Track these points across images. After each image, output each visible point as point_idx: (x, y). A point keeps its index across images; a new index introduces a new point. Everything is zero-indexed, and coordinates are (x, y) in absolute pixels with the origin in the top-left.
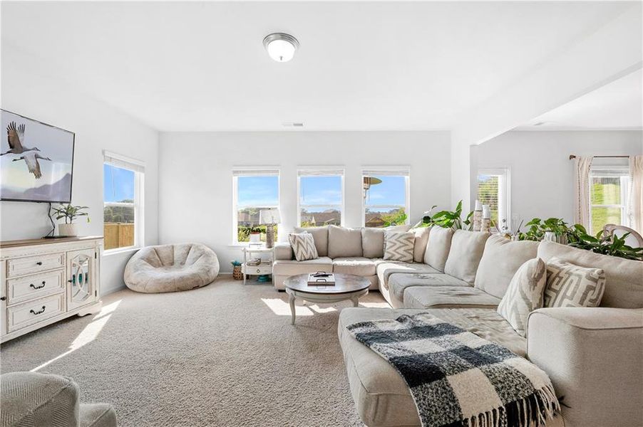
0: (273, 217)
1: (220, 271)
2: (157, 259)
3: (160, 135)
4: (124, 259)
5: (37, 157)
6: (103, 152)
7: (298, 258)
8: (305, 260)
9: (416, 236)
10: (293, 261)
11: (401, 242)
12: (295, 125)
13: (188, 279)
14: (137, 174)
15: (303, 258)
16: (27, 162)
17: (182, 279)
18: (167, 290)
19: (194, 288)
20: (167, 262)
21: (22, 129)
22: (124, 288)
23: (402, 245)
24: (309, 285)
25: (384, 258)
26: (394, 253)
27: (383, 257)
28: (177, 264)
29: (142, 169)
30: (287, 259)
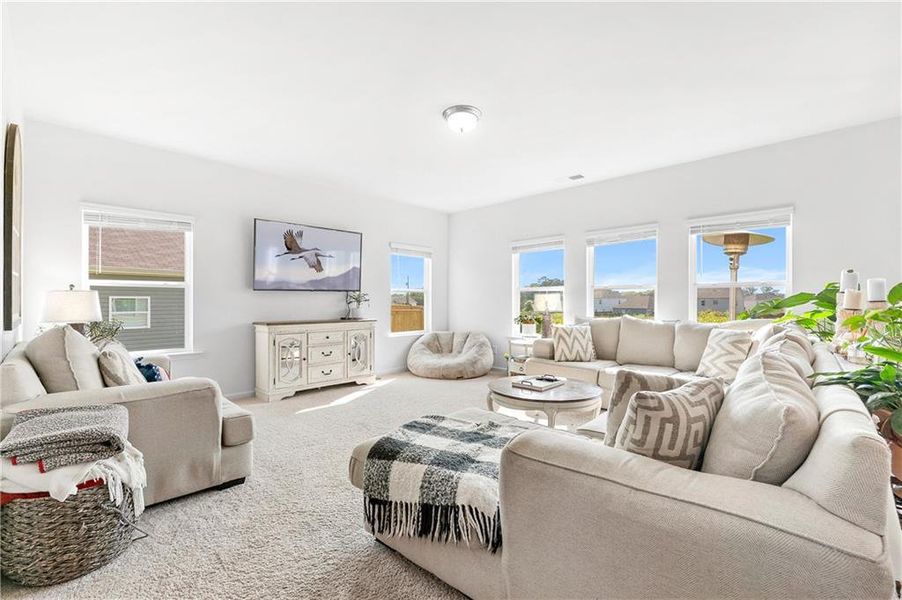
0: (546, 303)
1: (494, 364)
2: (436, 346)
3: (449, 216)
4: (409, 342)
5: (317, 255)
6: (390, 244)
7: (557, 357)
8: (567, 361)
9: (753, 339)
10: (552, 362)
11: (723, 348)
12: (574, 178)
13: (453, 368)
14: (426, 260)
15: (563, 358)
16: (306, 260)
17: (447, 367)
18: (434, 375)
19: (458, 378)
20: (446, 349)
21: (300, 234)
22: (406, 370)
23: (723, 352)
24: (513, 387)
25: (697, 373)
26: (710, 366)
27: (695, 371)
28: (454, 352)
29: (429, 255)
30: (545, 358)
